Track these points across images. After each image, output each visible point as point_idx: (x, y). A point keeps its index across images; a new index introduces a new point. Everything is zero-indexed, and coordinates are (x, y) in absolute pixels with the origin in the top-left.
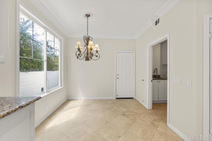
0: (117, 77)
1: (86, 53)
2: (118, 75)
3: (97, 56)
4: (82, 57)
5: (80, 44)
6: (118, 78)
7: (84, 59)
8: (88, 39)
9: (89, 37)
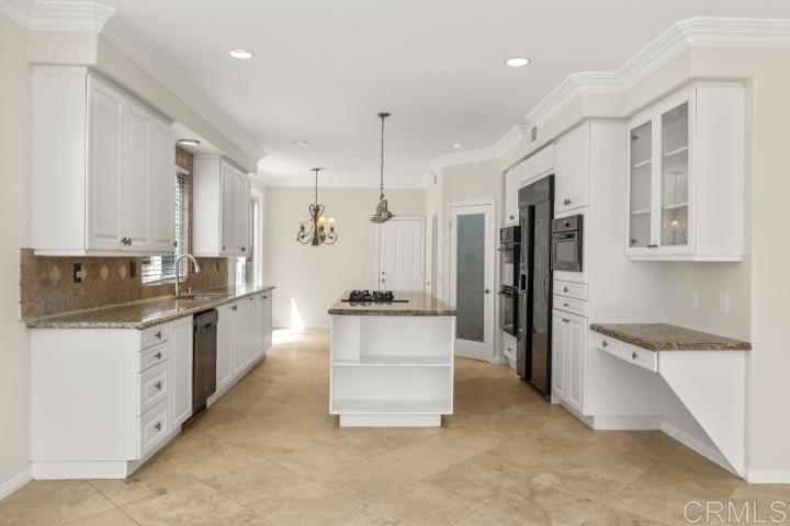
0: (382, 277)
1: (312, 232)
2: (383, 274)
3: (332, 238)
4: (307, 238)
6: (383, 281)
7: (311, 242)
8: (317, 210)
9: (318, 207)
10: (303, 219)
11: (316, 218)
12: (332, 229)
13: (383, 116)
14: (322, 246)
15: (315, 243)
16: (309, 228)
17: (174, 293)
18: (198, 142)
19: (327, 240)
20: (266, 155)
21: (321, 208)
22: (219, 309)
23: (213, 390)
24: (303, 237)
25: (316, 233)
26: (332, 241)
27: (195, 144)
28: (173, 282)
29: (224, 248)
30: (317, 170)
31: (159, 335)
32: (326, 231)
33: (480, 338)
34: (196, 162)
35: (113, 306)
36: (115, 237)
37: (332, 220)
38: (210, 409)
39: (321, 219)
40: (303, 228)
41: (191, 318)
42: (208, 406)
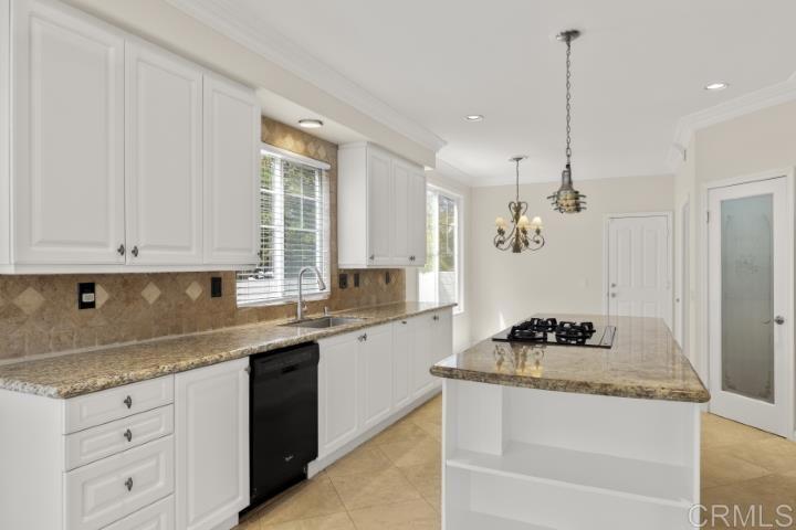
0: (612, 290)
1: (514, 236)
2: (614, 285)
3: (538, 242)
4: (507, 243)
5: (504, 219)
6: (614, 295)
7: (511, 249)
8: (518, 209)
9: (519, 204)
10: (499, 220)
11: (517, 218)
12: (538, 232)
13: (570, 35)
14: (525, 252)
15: (517, 249)
16: (509, 229)
17: (296, 315)
18: (321, 123)
19: (532, 245)
20: (446, 143)
21: (523, 205)
22: (322, 343)
23: (314, 455)
24: (500, 242)
25: (517, 236)
26: (538, 246)
27: (317, 126)
28: (295, 300)
29: (372, 258)
30: (518, 159)
31: (128, 402)
32: (531, 235)
33: (767, 394)
34: (341, 153)
35: (175, 337)
36: (104, 245)
37: (537, 220)
38: (311, 480)
39: (523, 219)
40: (501, 232)
41: (246, 362)
42: (310, 476)
